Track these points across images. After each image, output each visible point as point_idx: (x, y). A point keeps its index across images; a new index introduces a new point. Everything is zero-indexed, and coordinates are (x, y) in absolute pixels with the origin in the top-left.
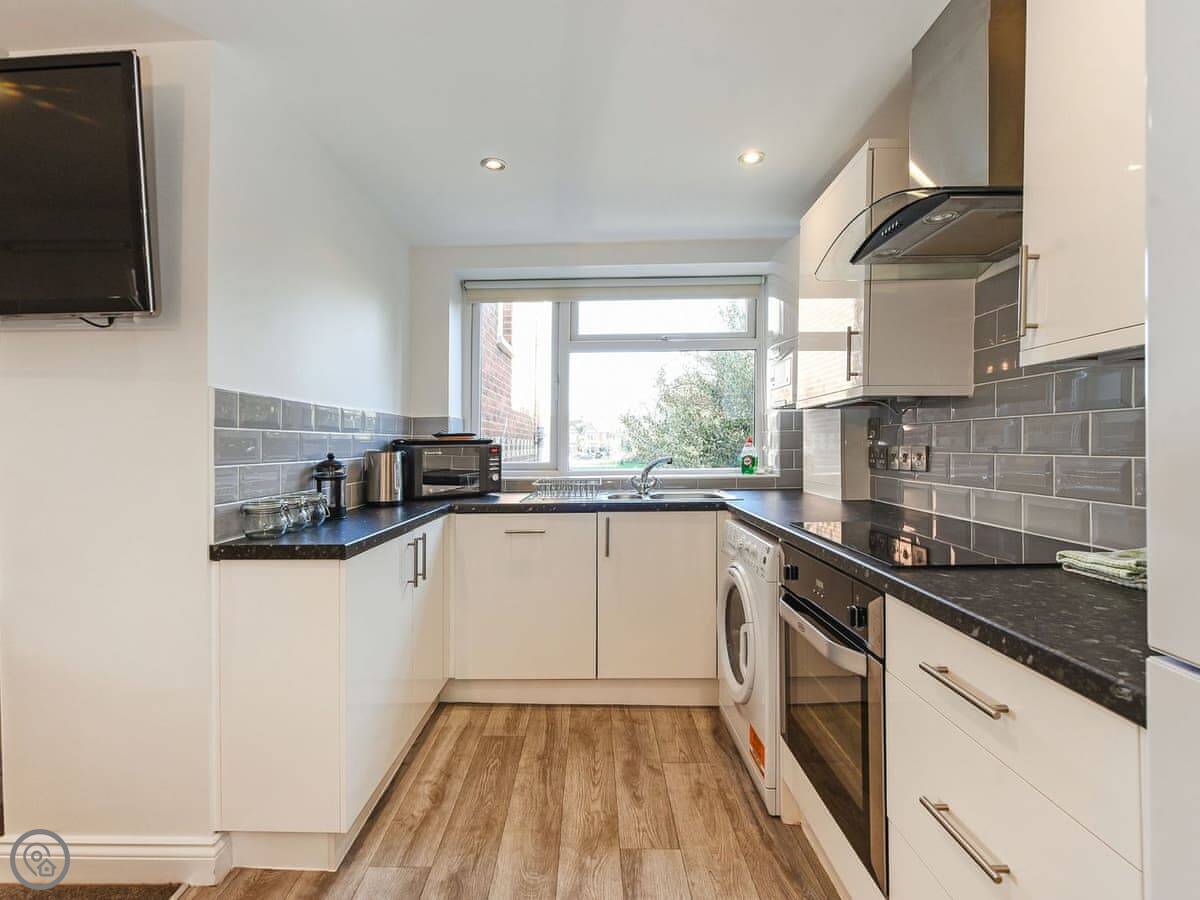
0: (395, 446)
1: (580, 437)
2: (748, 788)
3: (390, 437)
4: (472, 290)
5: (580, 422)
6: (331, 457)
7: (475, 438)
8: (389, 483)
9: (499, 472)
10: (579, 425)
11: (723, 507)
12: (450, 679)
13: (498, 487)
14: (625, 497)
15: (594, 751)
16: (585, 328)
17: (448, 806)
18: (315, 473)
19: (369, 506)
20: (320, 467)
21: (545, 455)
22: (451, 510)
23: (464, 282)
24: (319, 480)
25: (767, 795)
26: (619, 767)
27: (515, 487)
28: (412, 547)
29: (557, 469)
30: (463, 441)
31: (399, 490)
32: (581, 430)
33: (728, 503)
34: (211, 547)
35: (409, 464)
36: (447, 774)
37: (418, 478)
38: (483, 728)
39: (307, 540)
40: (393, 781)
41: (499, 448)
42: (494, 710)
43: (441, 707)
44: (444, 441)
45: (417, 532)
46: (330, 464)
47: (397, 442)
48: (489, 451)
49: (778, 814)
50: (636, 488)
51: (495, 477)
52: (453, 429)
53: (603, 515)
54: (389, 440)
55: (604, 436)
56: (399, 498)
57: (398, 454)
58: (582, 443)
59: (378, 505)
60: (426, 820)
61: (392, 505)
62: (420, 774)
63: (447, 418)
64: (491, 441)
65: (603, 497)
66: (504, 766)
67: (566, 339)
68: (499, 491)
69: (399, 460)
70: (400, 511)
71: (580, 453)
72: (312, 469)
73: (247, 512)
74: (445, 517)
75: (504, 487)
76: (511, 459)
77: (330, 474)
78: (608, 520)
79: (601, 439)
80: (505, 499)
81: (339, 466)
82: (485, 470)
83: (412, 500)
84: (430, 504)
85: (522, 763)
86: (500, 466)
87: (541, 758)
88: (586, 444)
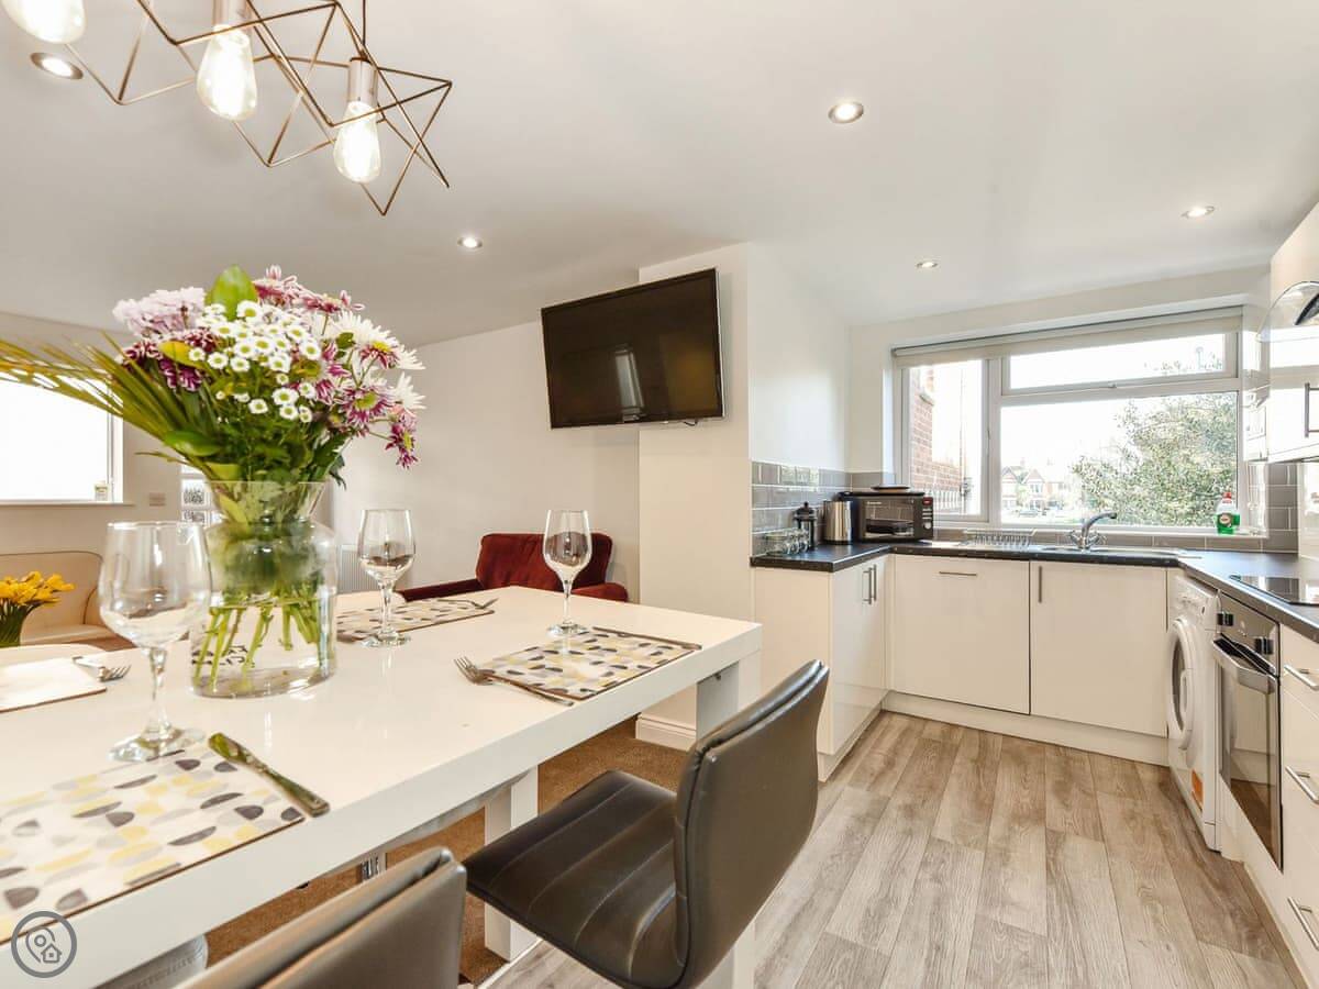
0: (842, 497)
1: (1021, 488)
2: (1189, 826)
3: (837, 489)
4: (902, 357)
5: (1020, 468)
6: (806, 504)
7: (908, 491)
8: (841, 526)
9: (932, 521)
10: (1018, 473)
11: (1174, 564)
12: (891, 691)
13: (930, 534)
14: (1063, 549)
15: (1026, 770)
16: (1017, 382)
17: (899, 770)
18: (796, 516)
19: (827, 543)
20: (799, 512)
21: (974, 506)
22: (891, 551)
23: (894, 351)
24: (799, 520)
25: (1206, 830)
26: (1049, 783)
27: (945, 535)
28: (867, 575)
29: (988, 521)
30: (898, 495)
31: (849, 532)
32: (1021, 479)
33: (1180, 559)
34: (751, 559)
35: (856, 513)
36: (895, 751)
37: (863, 526)
38: (921, 732)
39: (806, 558)
40: (853, 747)
41: (931, 500)
42: (930, 723)
43: (883, 713)
44: (881, 493)
45: (870, 564)
46: (805, 510)
47: (842, 494)
48: (922, 503)
49: (1217, 849)
50: (1076, 542)
51: (928, 526)
52: (888, 483)
53: (1035, 564)
54: (837, 492)
55: (1055, 487)
56: (849, 538)
57: (848, 503)
58: (1023, 495)
59: (833, 543)
60: (882, 773)
61: (844, 543)
62: (873, 747)
63: (881, 474)
64: (922, 494)
65: (1038, 548)
66: (941, 759)
67: (998, 393)
68: (931, 537)
69: (848, 508)
70: (849, 547)
71: (1019, 508)
72: (793, 513)
73: (767, 538)
74: (886, 556)
75: (935, 535)
76: (942, 511)
77: (806, 516)
78: (1040, 569)
79: (1050, 490)
80: (936, 545)
81: (811, 512)
82: (918, 522)
83: (858, 541)
84: (876, 545)
85: (957, 760)
86: (932, 516)
87: (975, 761)
88: (1028, 496)
